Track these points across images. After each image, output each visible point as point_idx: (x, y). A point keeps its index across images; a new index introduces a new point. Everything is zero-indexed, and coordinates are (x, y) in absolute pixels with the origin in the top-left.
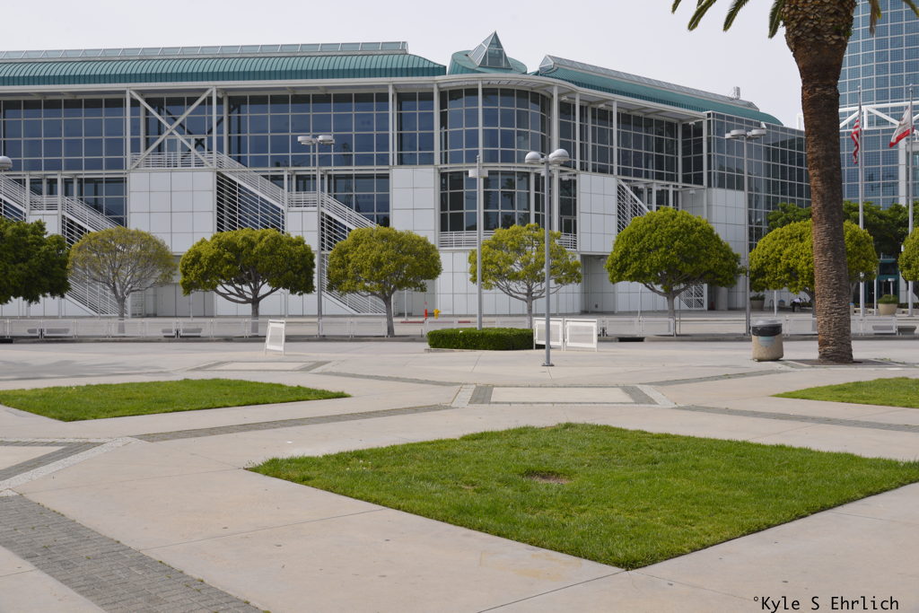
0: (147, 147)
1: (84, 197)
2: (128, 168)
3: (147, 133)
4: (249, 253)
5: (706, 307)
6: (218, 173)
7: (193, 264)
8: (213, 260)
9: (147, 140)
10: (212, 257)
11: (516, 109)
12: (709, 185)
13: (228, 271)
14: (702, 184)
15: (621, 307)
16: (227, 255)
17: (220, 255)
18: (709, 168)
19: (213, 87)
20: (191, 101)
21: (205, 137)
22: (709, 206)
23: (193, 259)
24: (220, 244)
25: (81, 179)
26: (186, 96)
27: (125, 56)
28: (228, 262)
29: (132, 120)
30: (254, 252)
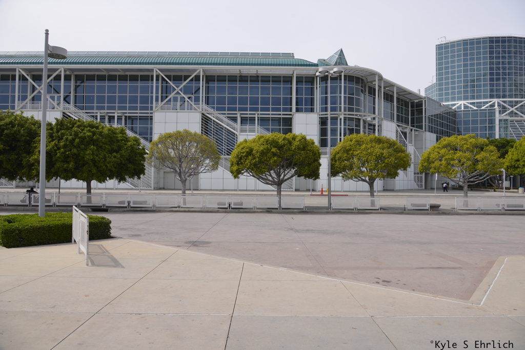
0: (162, 101)
1: (127, 126)
2: (154, 110)
3: (162, 94)
4: (289, 149)
5: (424, 188)
6: (203, 114)
7: (247, 156)
8: (263, 153)
9: (162, 96)
10: (262, 150)
11: (355, 86)
12: (425, 131)
13: (275, 161)
14: (422, 129)
15: (397, 188)
16: (274, 150)
17: (268, 150)
18: (425, 122)
19: (200, 68)
20: (186, 77)
21: (193, 96)
22: (425, 140)
23: (247, 152)
24: (267, 142)
25: (126, 117)
26: (183, 74)
27: (150, 55)
28: (274, 154)
29: (156, 86)
30: (293, 148)
